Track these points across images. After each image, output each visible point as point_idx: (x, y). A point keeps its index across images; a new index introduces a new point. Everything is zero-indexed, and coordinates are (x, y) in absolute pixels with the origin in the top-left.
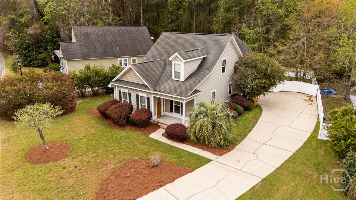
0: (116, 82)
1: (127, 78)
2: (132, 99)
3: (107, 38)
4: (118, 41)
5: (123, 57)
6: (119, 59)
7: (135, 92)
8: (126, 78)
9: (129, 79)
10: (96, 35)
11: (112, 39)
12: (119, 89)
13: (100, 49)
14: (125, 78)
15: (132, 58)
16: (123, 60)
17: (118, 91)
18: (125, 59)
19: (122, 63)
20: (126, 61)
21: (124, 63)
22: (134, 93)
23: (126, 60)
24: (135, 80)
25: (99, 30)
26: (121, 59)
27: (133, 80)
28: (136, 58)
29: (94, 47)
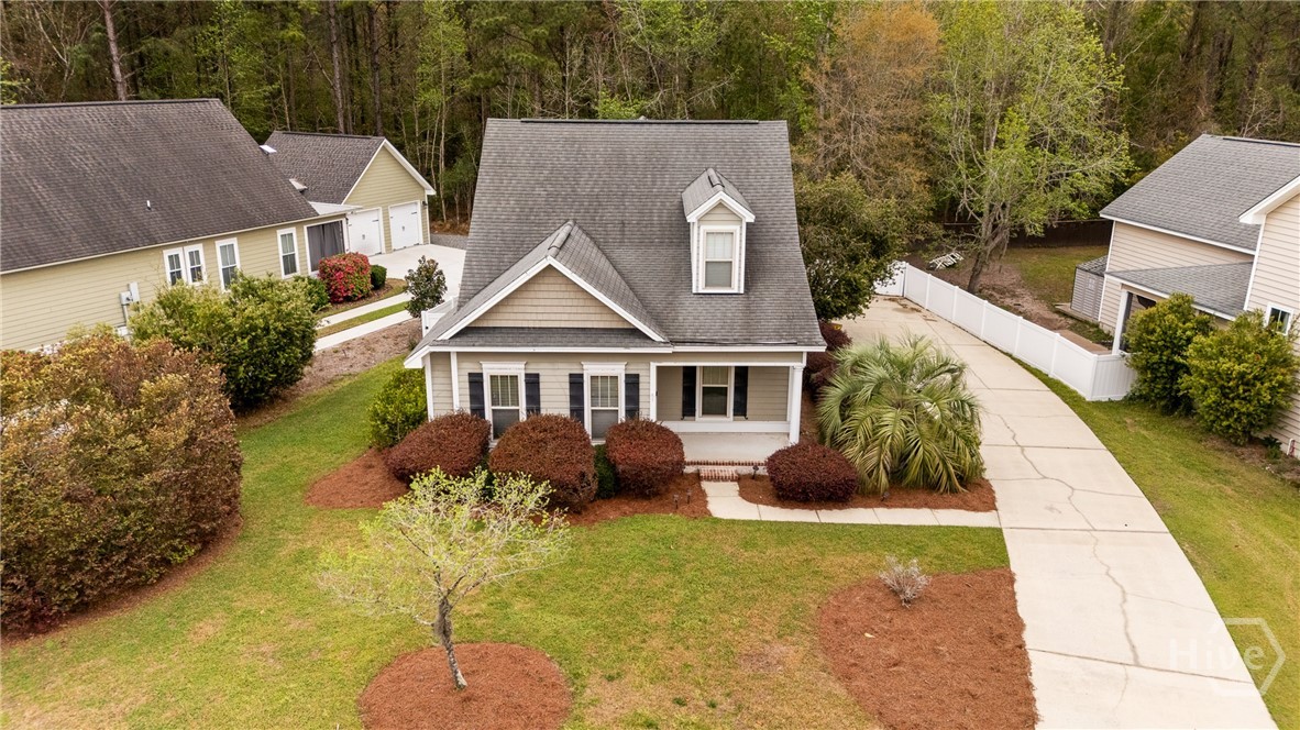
0: (465, 339)
1: (520, 316)
2: (542, 398)
3: (74, 160)
4: (130, 170)
5: (185, 244)
6: (167, 253)
7: (561, 366)
8: (513, 316)
9: (534, 317)
10: (17, 149)
11: (100, 164)
12: (471, 367)
13: (68, 215)
14: (507, 316)
15: (219, 244)
16: (183, 253)
17: (467, 378)
18: (193, 248)
19: (182, 269)
20: (194, 256)
21: (189, 267)
22: (558, 372)
23: (197, 252)
24: (565, 317)
25: (17, 122)
26: (173, 252)
27: (553, 317)
28: (234, 241)
29: (32, 205)
